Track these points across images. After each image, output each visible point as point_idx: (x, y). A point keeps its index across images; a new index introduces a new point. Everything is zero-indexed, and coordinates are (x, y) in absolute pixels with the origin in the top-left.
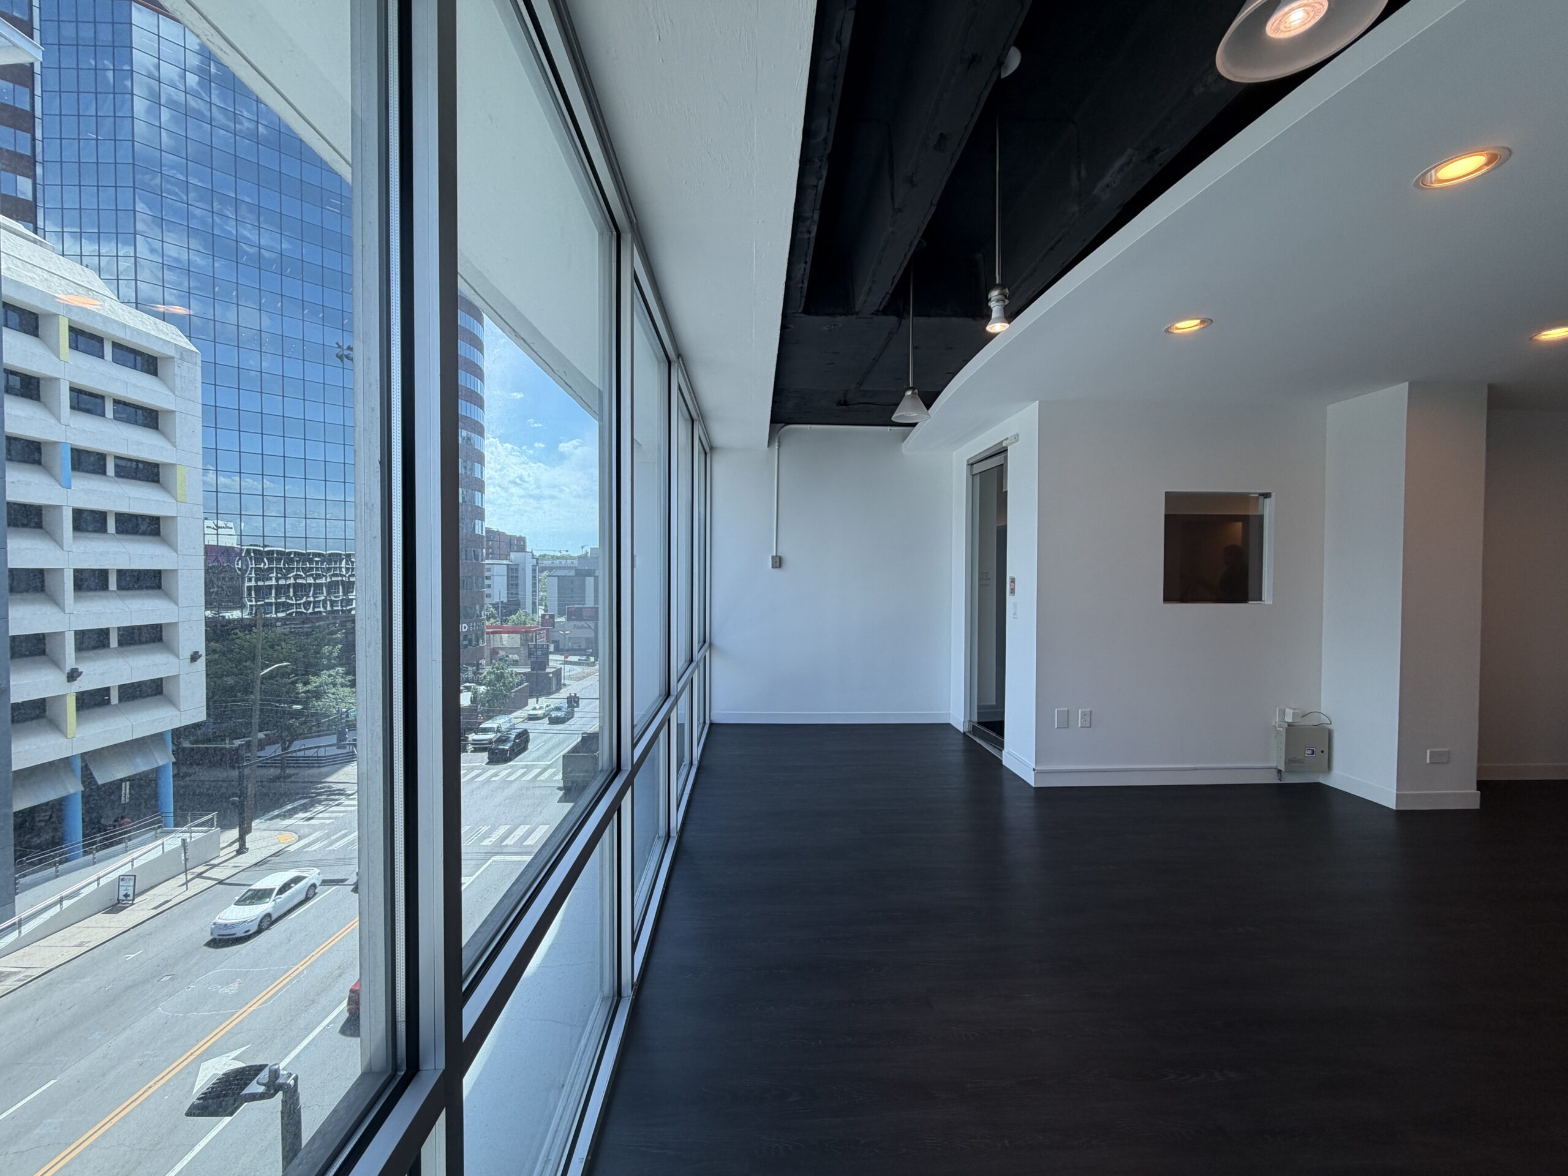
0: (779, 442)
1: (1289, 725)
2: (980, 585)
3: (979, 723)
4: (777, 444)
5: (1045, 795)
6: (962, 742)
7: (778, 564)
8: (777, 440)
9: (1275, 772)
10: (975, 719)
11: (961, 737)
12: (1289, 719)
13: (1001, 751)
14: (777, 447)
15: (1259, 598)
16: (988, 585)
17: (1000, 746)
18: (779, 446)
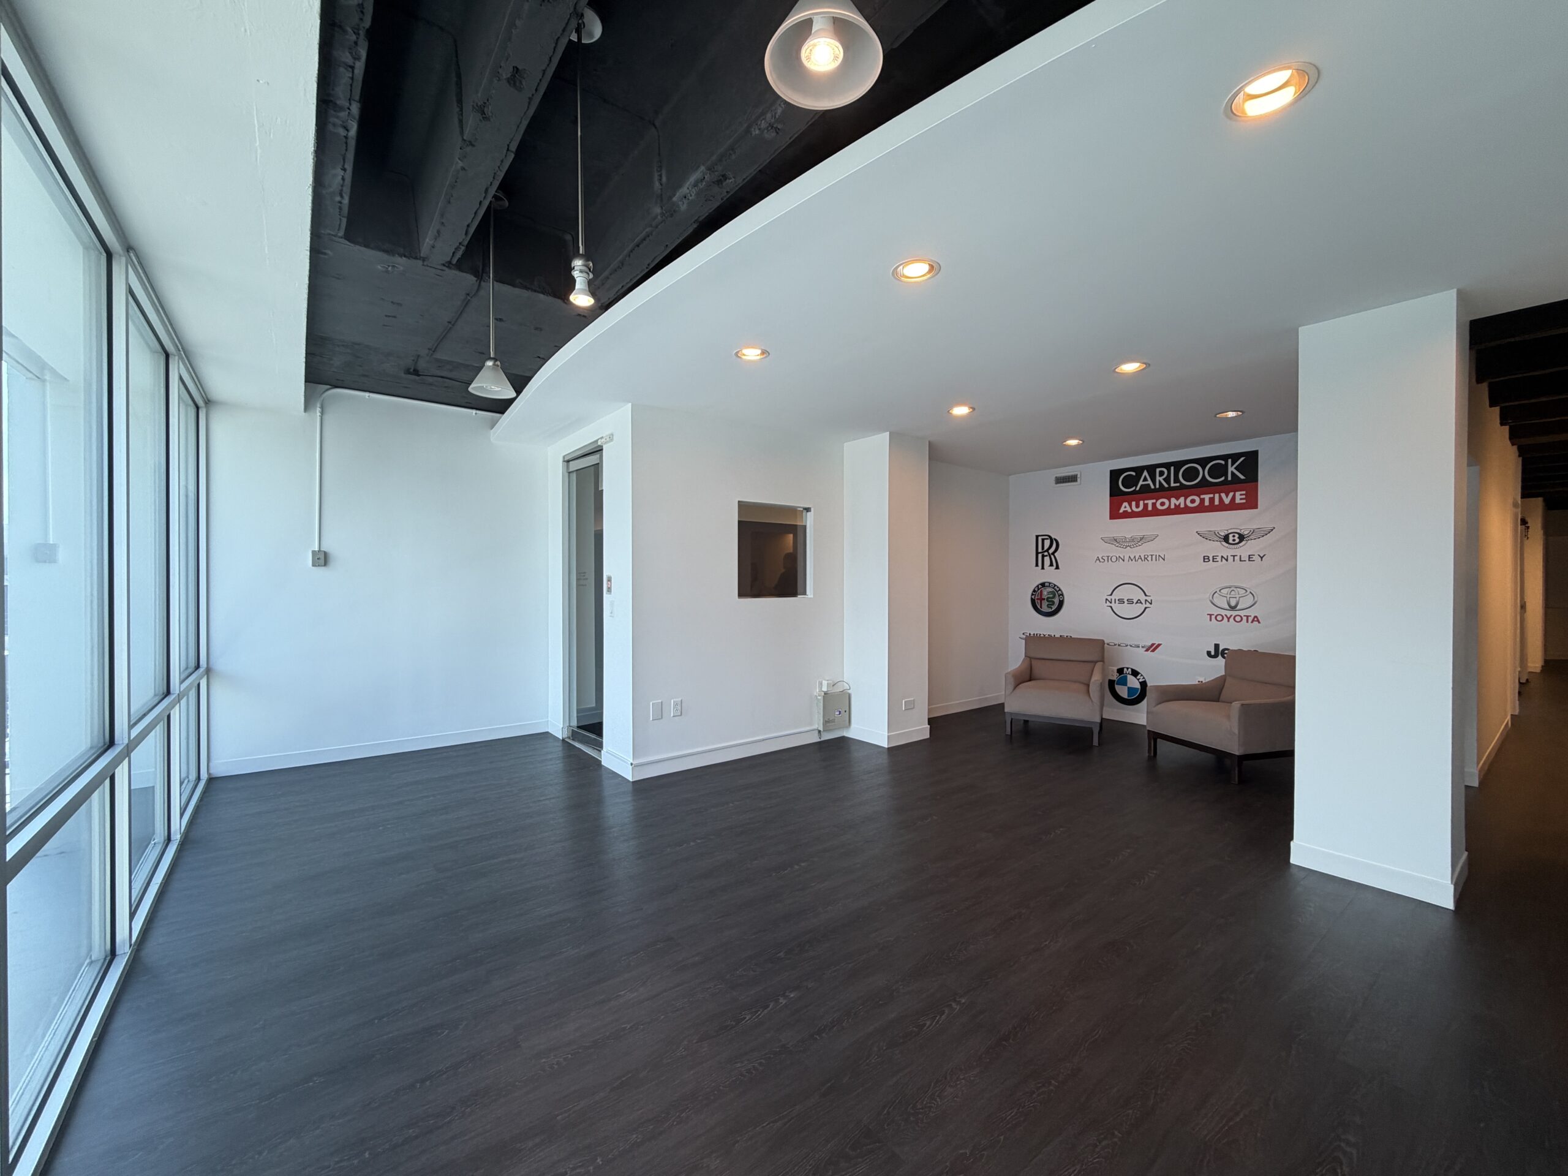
0: (322, 407)
1: (825, 694)
2: (578, 585)
3: (579, 727)
4: (318, 409)
5: (643, 788)
6: (561, 749)
7: (322, 561)
8: (319, 405)
9: (817, 732)
10: (574, 723)
11: (560, 744)
12: (825, 689)
13: (600, 751)
14: (319, 414)
15: (804, 593)
16: (586, 585)
17: (599, 746)
18: (322, 413)
